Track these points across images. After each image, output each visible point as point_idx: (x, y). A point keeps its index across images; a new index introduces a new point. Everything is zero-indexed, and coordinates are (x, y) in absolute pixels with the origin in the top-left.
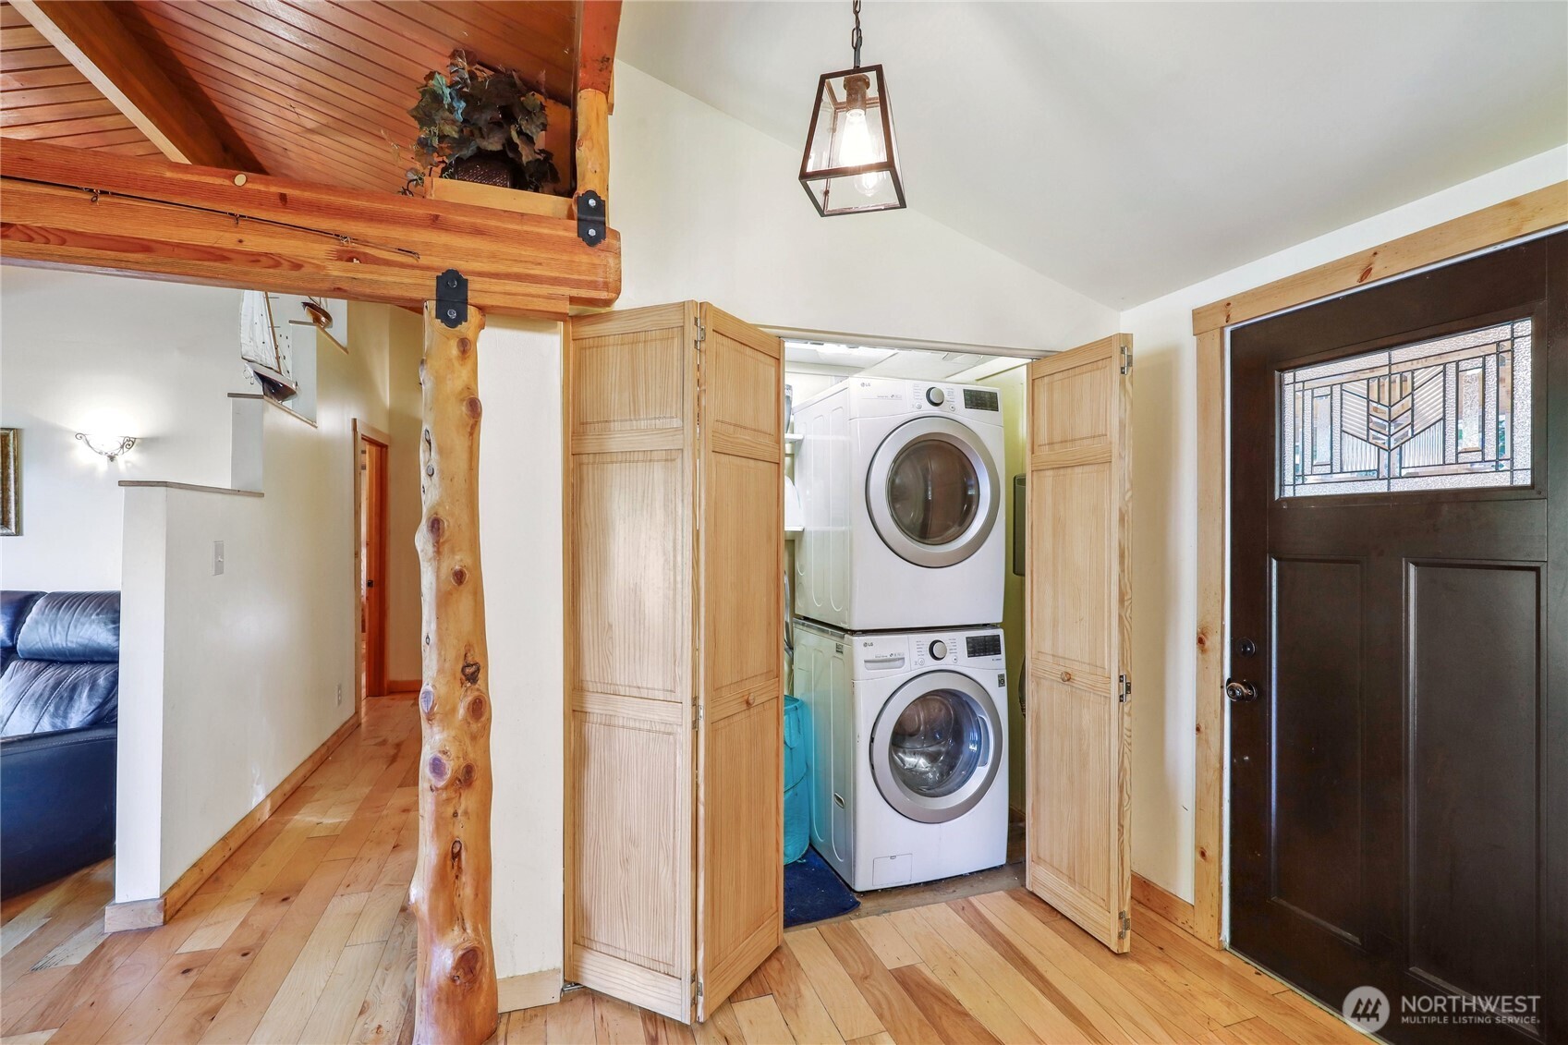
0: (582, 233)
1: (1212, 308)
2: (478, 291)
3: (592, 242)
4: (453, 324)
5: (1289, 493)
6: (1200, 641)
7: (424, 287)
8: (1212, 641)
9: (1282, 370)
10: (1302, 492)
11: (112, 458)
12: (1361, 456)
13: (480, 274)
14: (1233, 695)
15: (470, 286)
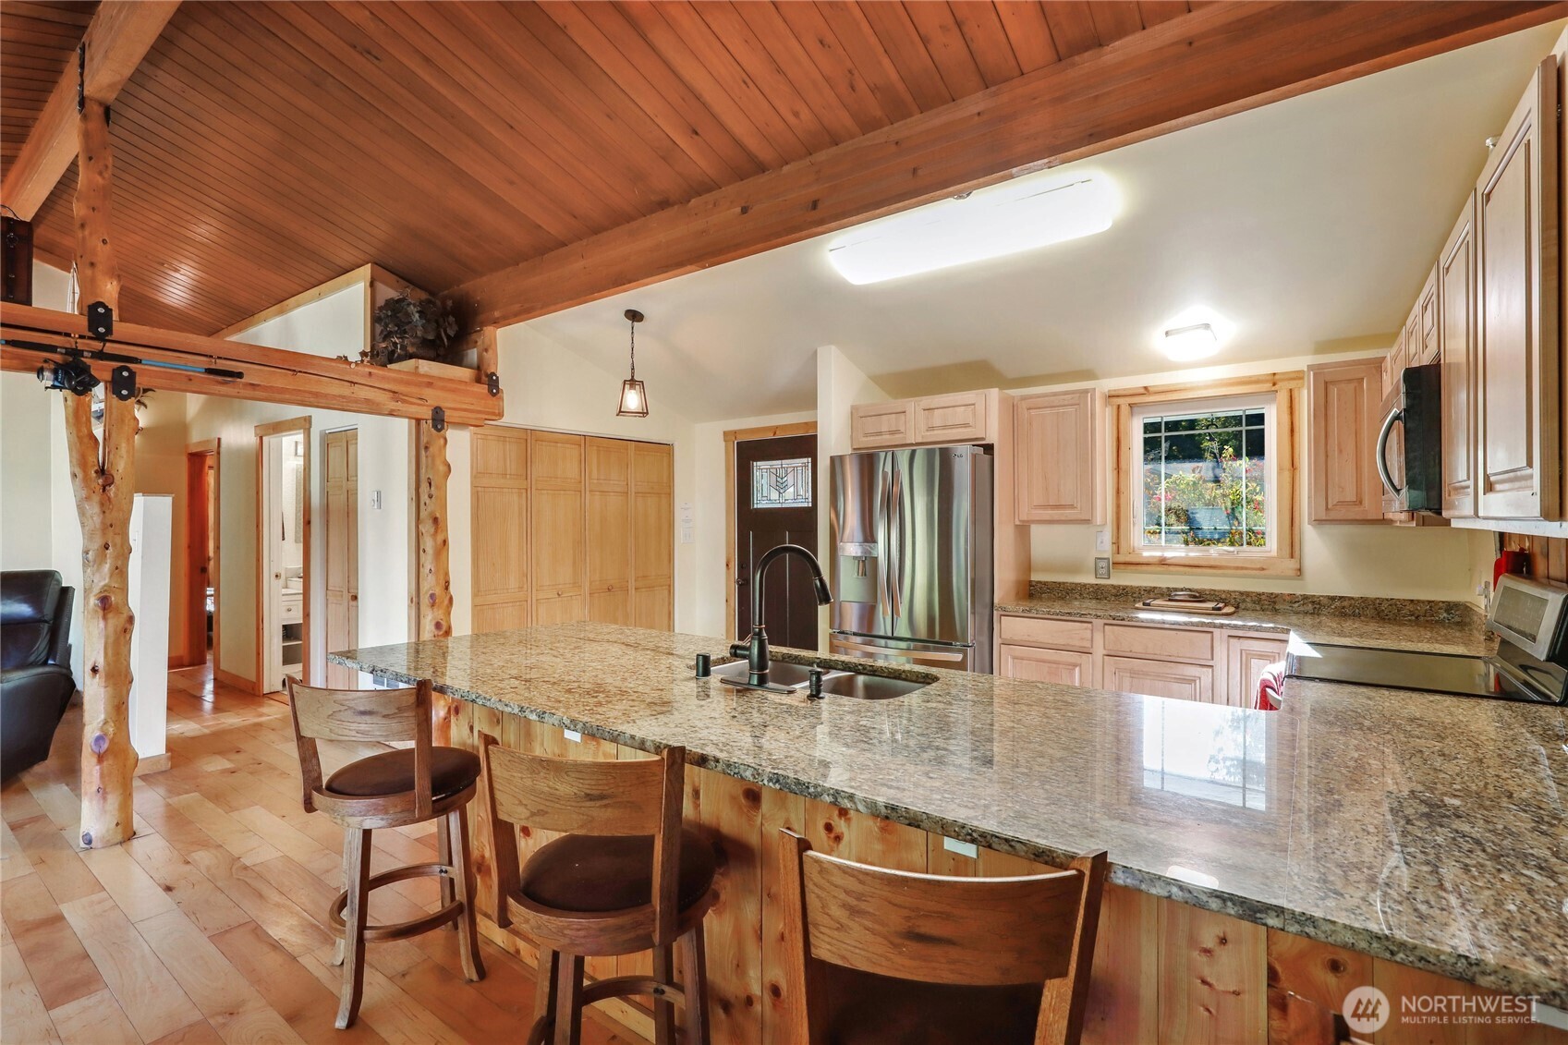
0: (490, 391)
1: (731, 432)
2: (448, 415)
3: (494, 395)
4: (439, 430)
5: (755, 506)
6: (727, 565)
7: (426, 413)
8: (731, 565)
9: (754, 461)
10: (759, 506)
12: (774, 495)
13: (450, 409)
14: (738, 584)
15: (446, 414)
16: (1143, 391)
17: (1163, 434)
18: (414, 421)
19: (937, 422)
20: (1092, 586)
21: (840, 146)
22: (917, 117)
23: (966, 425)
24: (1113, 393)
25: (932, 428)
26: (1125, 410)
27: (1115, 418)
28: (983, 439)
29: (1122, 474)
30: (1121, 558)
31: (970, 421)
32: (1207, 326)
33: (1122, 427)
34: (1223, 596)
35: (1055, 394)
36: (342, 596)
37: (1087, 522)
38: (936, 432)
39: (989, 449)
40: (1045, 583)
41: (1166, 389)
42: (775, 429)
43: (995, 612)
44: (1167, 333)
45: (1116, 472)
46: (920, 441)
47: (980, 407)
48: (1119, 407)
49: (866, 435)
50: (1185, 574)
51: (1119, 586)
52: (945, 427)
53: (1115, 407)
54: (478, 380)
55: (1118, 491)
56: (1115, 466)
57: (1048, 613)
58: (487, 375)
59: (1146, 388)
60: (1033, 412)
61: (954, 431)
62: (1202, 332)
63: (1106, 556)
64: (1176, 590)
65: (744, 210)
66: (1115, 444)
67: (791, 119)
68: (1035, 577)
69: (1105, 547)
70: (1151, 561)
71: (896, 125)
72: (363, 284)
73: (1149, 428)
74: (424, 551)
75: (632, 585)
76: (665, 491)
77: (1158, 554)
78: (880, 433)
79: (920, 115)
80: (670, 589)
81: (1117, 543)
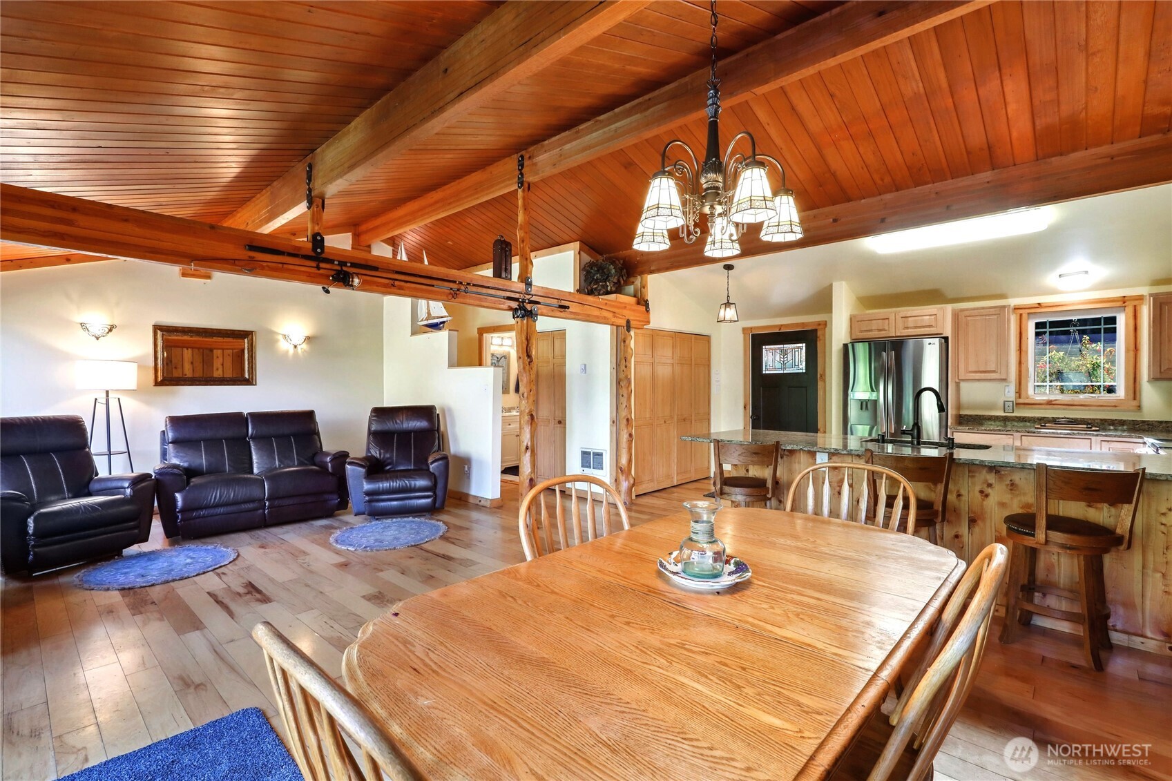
0: (646, 310)
1: (748, 328)
3: (648, 311)
4: (629, 332)
5: (765, 372)
6: (745, 407)
7: (624, 323)
8: (747, 407)
9: (764, 345)
10: (768, 372)
11: (295, 347)
12: (778, 366)
13: (632, 320)
14: (752, 419)
15: (631, 323)
16: (1037, 306)
17: (1048, 330)
18: (615, 327)
19: (911, 325)
20: (1002, 417)
21: (900, 192)
22: (950, 181)
23: (930, 326)
24: (1017, 307)
25: (907, 328)
26: (1025, 316)
27: (1018, 321)
28: (942, 334)
29: (1023, 354)
30: (1021, 401)
31: (933, 324)
32: (1086, 272)
33: (1023, 326)
34: (1090, 422)
35: (983, 308)
36: (549, 422)
37: (1004, 380)
38: (909, 330)
39: (946, 339)
40: (970, 416)
41: (1052, 304)
42: (780, 327)
43: (949, 429)
44: (1060, 276)
45: (1018, 352)
46: (899, 335)
47: (940, 317)
48: (1021, 315)
49: (861, 331)
50: (1064, 409)
51: (1020, 417)
52: (916, 327)
53: (1018, 315)
54: (638, 303)
55: (1020, 363)
56: (1018, 348)
57: (985, 430)
58: (644, 301)
59: (1039, 304)
60: (969, 318)
61: (923, 329)
62: (1083, 275)
63: (1011, 400)
64: (1059, 418)
65: (835, 221)
66: (1018, 336)
67: (879, 182)
68: (963, 412)
69: (1010, 393)
70: (1042, 402)
71: (936, 184)
72: (573, 252)
73: (1038, 325)
74: (622, 396)
75: (693, 418)
76: (705, 364)
77: (1045, 398)
78: (871, 331)
79: (951, 181)
80: (709, 420)
81: (1019, 393)
